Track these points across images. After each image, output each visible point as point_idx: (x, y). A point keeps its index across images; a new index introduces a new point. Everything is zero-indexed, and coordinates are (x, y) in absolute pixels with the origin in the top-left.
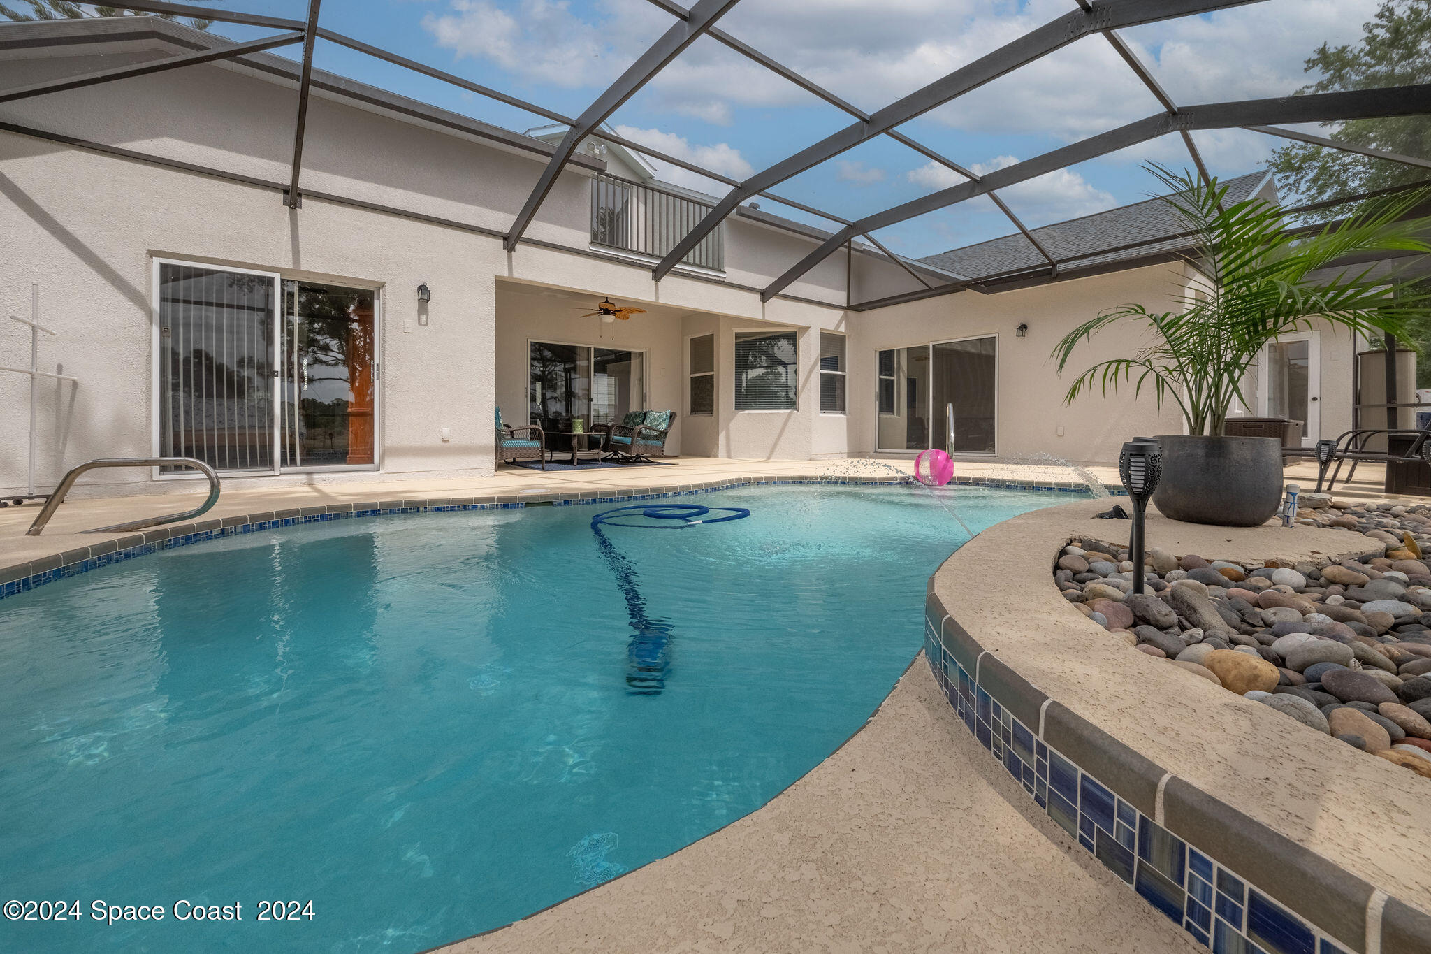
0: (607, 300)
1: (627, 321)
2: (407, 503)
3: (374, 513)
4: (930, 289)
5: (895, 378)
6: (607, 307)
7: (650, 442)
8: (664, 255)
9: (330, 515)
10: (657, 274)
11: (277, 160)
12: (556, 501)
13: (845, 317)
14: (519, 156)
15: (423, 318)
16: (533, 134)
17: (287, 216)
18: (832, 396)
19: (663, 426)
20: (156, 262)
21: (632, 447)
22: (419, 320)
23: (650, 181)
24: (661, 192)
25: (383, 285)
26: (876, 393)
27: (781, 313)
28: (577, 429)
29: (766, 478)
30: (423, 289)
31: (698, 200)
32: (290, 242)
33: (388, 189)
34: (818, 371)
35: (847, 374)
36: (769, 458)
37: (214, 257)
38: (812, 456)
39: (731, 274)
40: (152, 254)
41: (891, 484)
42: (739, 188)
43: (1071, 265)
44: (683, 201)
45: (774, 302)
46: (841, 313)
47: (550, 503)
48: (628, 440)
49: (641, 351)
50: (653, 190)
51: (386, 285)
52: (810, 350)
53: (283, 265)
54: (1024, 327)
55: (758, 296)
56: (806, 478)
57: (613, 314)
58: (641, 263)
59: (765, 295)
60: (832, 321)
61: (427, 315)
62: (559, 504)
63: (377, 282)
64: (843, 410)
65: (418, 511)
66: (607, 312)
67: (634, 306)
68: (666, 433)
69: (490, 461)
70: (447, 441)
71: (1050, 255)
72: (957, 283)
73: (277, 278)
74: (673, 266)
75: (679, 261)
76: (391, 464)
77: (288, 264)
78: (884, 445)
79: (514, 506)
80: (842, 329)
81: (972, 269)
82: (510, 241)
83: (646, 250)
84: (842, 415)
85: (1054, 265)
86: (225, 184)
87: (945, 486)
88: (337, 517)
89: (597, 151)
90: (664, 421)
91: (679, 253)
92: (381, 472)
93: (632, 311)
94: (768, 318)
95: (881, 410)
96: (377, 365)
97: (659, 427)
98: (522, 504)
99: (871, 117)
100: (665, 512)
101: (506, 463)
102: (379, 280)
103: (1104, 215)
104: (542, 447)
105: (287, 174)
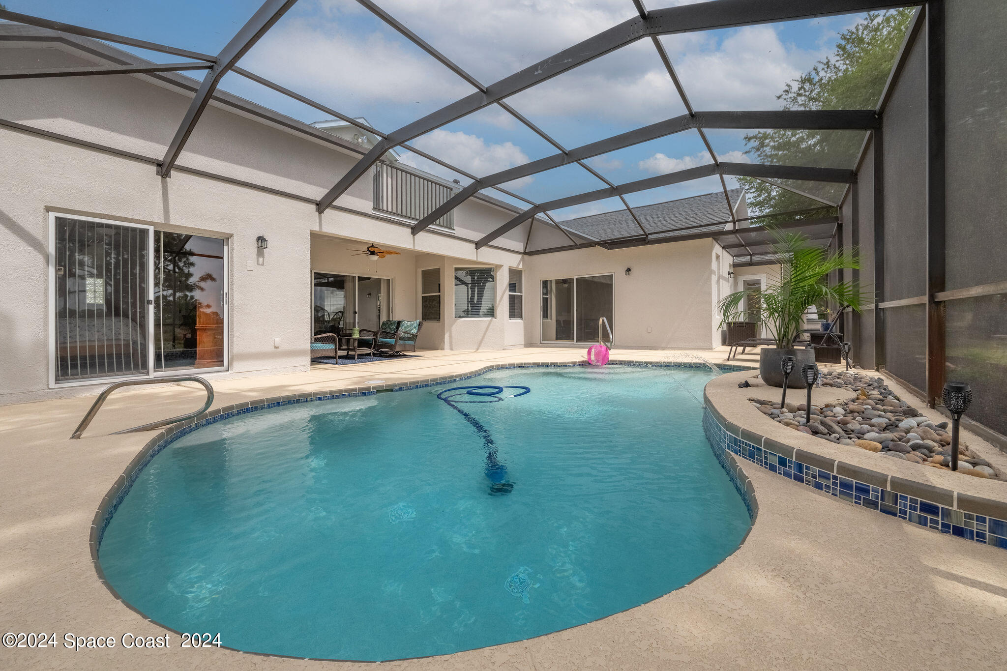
0: (373, 245)
1: (384, 258)
2: (300, 395)
3: (278, 404)
4: (576, 245)
5: (548, 296)
6: (372, 250)
7: (407, 342)
8: (422, 218)
9: (252, 408)
10: (415, 230)
11: (152, 141)
12: (395, 389)
13: (523, 259)
14: (326, 147)
15: (261, 259)
16: (318, 126)
17: (160, 184)
18: (515, 310)
19: (415, 331)
20: (52, 215)
21: (395, 346)
22: (258, 261)
23: (395, 162)
24: (402, 171)
25: (232, 235)
26: (541, 307)
27: (487, 257)
28: (355, 335)
29: (502, 365)
30: (261, 239)
31: (438, 182)
32: (162, 203)
33: (236, 166)
34: (508, 293)
35: (523, 294)
36: (478, 349)
37: (102, 213)
38: (506, 347)
39: (459, 231)
40: (49, 209)
41: (574, 365)
42: (479, 182)
43: (655, 236)
44: (425, 181)
45: (484, 249)
46: (520, 256)
47: (392, 390)
48: (392, 341)
49: (389, 279)
50: (397, 169)
51: (234, 236)
52: (502, 280)
53: (156, 220)
54: (629, 270)
55: (474, 246)
56: (525, 364)
57: (377, 254)
58: (405, 223)
59: (478, 245)
60: (514, 261)
61: (264, 257)
62: (397, 391)
63: (227, 233)
64: (521, 317)
65: (307, 401)
66: (373, 253)
67: (391, 250)
68: (417, 336)
70: (278, 347)
71: (645, 229)
72: (592, 242)
73: (151, 230)
74: (427, 226)
75: (432, 223)
76: (237, 366)
77: (159, 218)
78: (545, 339)
79: (370, 394)
80: (521, 267)
81: (595, 233)
82: (321, 206)
83: (406, 214)
84: (520, 321)
85: (647, 236)
86: (110, 157)
87: (604, 366)
88: (256, 409)
89: (360, 140)
90: (415, 327)
91: (433, 218)
92: (230, 372)
93: (390, 253)
94: (480, 260)
95: (544, 317)
96: (226, 294)
97: (412, 332)
98: (374, 392)
99: (569, 152)
100: (476, 391)
102: (229, 232)
103: (663, 204)
104: (336, 349)
105: (159, 151)
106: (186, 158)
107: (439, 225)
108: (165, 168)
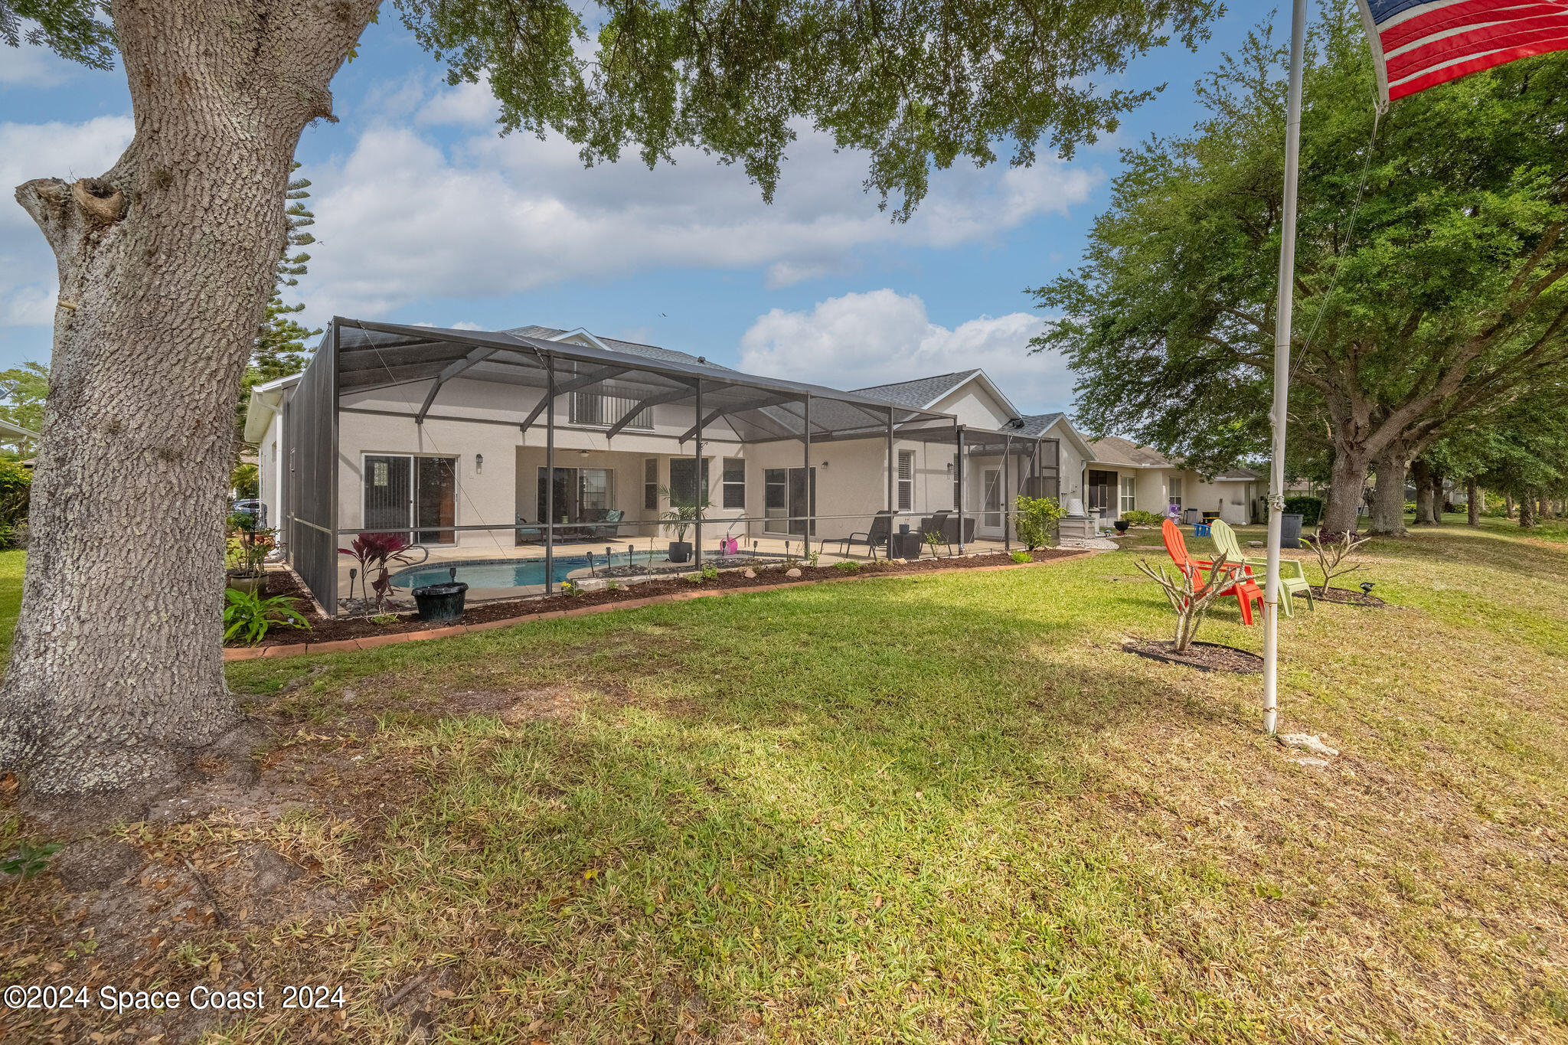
8: (614, 422)
10: (609, 435)
11: (412, 402)
13: (743, 448)
15: (479, 470)
17: (417, 428)
18: (734, 497)
19: (617, 520)
20: (364, 454)
21: (596, 532)
22: (477, 472)
25: (460, 455)
26: (763, 496)
28: (564, 522)
30: (479, 456)
32: (418, 439)
33: (462, 409)
34: (722, 483)
35: (746, 483)
37: (387, 450)
39: (658, 429)
40: (362, 452)
45: (689, 442)
46: (739, 445)
51: (462, 456)
52: (716, 470)
53: (415, 450)
54: (826, 464)
55: (676, 440)
58: (597, 429)
59: (683, 439)
60: (733, 451)
61: (481, 469)
63: (456, 455)
64: (741, 505)
68: (619, 524)
69: (512, 539)
73: (412, 456)
74: (622, 429)
75: (626, 426)
77: (417, 451)
78: (769, 529)
80: (741, 456)
82: (525, 426)
84: (740, 510)
86: (391, 417)
90: (617, 517)
91: (625, 421)
92: (458, 546)
95: (768, 505)
101: (522, 541)
102: (459, 453)
105: (417, 408)
106: (434, 410)
107: (634, 426)
108: (419, 418)
